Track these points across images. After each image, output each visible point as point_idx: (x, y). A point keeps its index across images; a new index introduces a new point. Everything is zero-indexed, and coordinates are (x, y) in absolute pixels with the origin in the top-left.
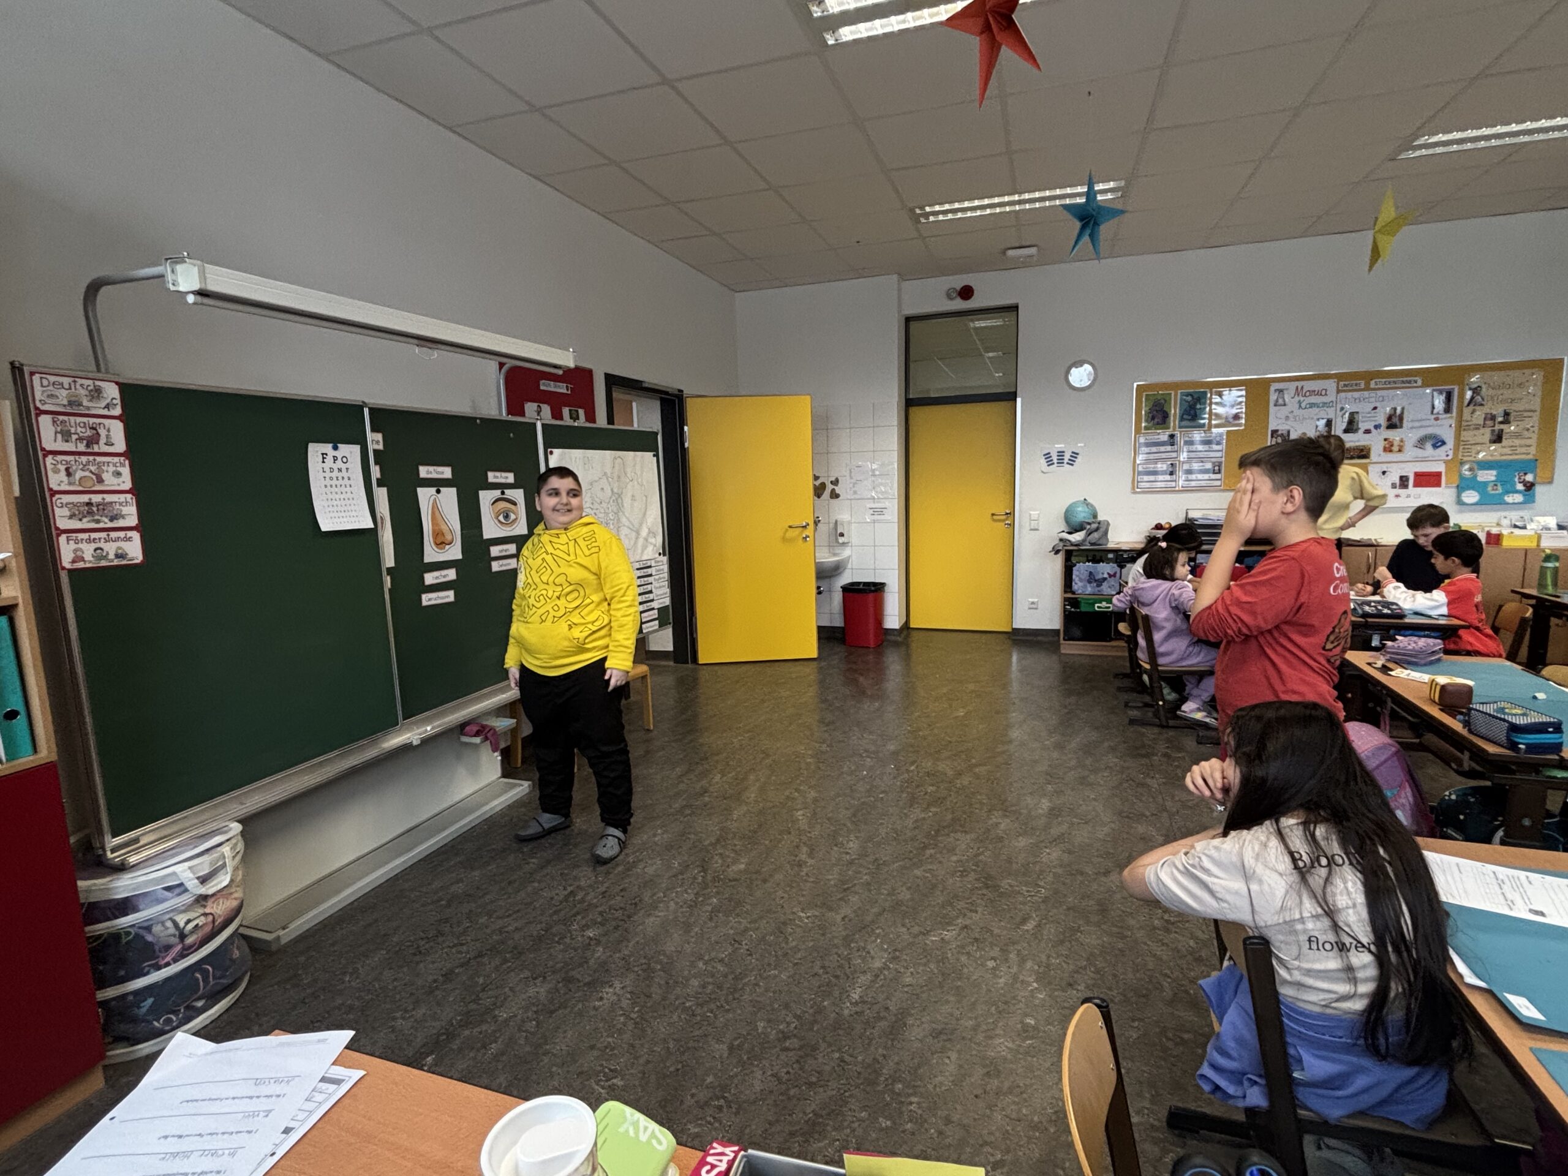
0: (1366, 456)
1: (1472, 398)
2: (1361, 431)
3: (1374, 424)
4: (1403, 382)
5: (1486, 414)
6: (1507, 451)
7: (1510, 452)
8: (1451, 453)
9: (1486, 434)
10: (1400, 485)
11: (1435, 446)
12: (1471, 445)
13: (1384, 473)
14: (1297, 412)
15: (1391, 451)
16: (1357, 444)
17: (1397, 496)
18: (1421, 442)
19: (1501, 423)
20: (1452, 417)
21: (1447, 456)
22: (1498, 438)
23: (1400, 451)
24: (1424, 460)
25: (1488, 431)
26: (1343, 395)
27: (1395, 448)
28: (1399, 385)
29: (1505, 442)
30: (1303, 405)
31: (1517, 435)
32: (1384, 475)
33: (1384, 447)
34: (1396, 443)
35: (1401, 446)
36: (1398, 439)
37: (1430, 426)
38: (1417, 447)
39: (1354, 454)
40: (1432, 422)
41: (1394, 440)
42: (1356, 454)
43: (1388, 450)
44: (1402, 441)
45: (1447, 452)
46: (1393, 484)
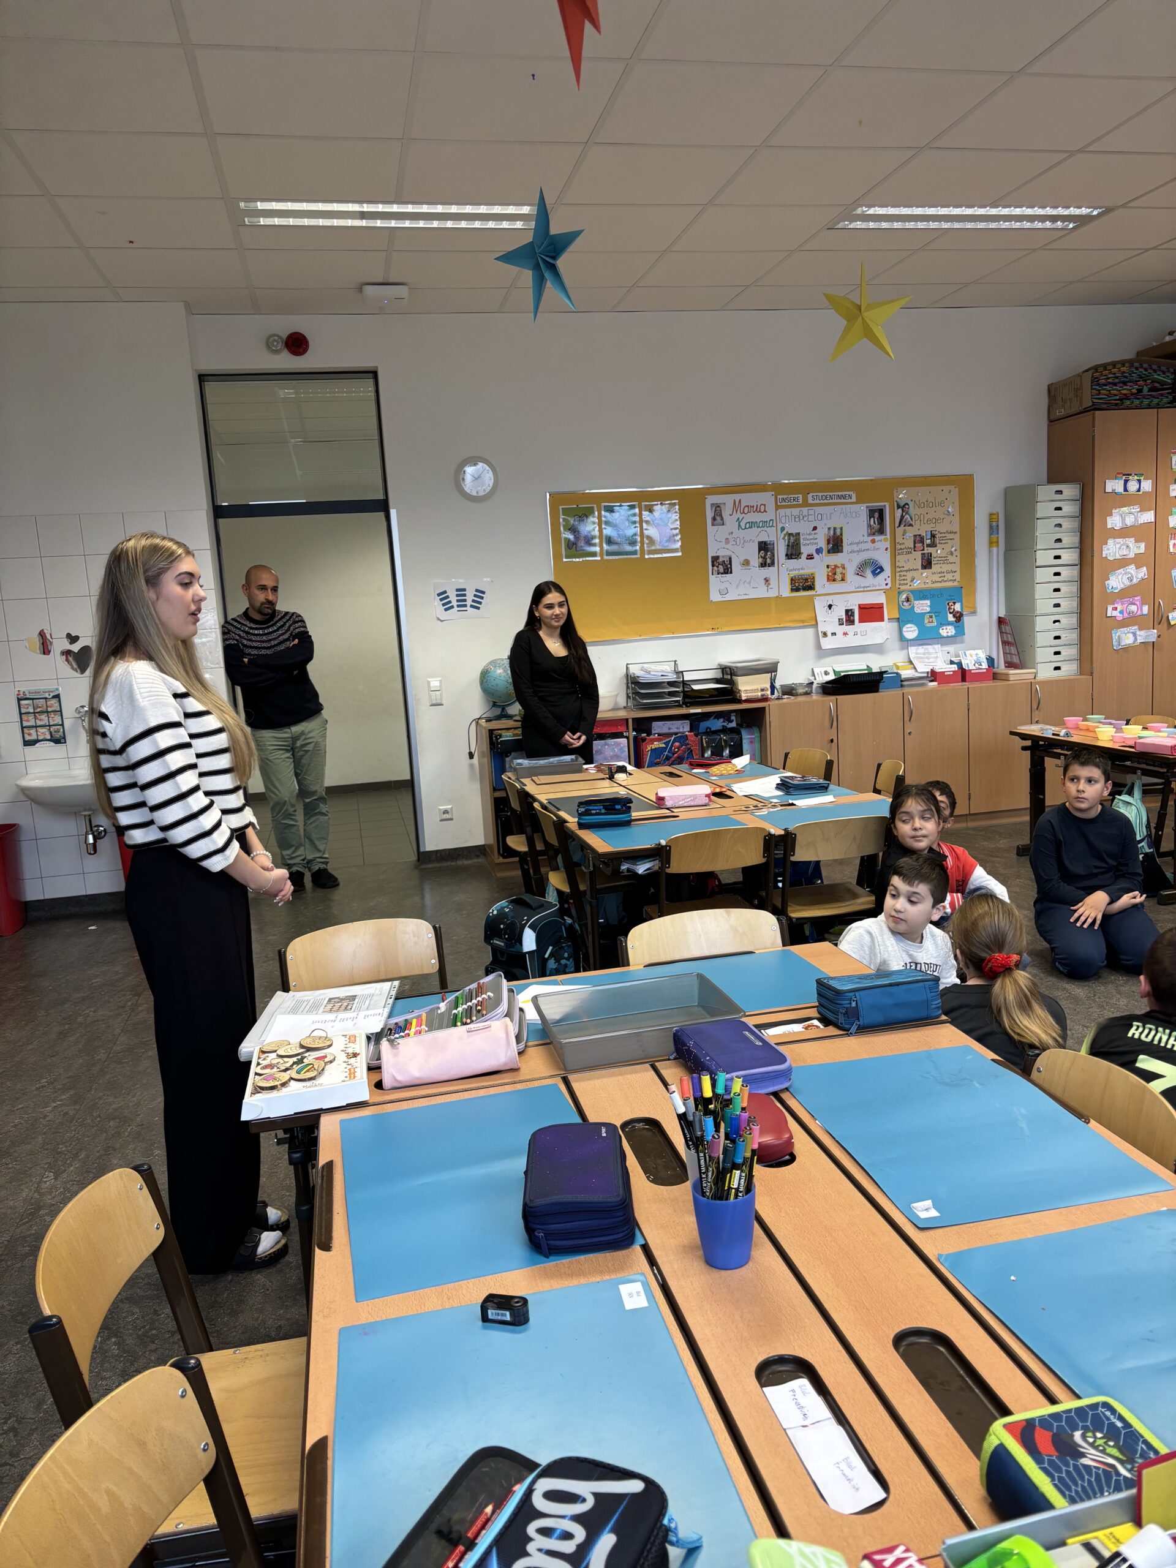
0: (811, 588)
1: (902, 517)
2: (804, 556)
3: (815, 547)
4: (839, 497)
5: (915, 536)
6: (936, 578)
7: (940, 580)
8: (889, 581)
9: (916, 559)
10: (846, 621)
11: (875, 573)
12: (907, 571)
13: (830, 606)
14: (738, 533)
15: (834, 580)
16: (802, 572)
17: (845, 634)
18: (860, 571)
19: (928, 546)
20: (886, 540)
21: (887, 584)
22: (927, 564)
23: (842, 579)
25: (918, 555)
26: (782, 511)
27: (838, 577)
28: (836, 501)
29: (935, 568)
30: (743, 525)
31: (944, 560)
32: (830, 609)
33: (828, 575)
34: (839, 571)
35: (843, 574)
36: (840, 565)
37: (867, 550)
38: (858, 574)
39: (799, 585)
40: (869, 545)
41: (836, 566)
42: (801, 584)
43: (832, 578)
44: (843, 567)
45: (885, 580)
46: (839, 619)
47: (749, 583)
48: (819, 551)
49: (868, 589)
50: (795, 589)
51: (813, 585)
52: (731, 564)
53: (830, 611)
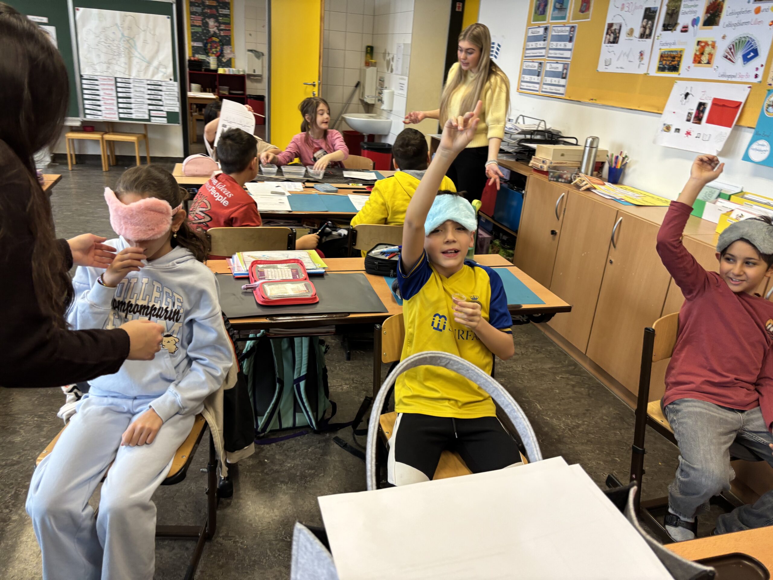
0: (675, 68)
2: (679, 28)
3: (692, 17)
8: (760, 73)
10: (695, 117)
11: (746, 59)
13: (687, 95)
15: (700, 62)
16: (673, 48)
17: (688, 133)
21: (756, 76)
23: (709, 63)
24: (728, 80)
27: (705, 59)
32: (686, 98)
33: (696, 55)
34: (708, 50)
35: (711, 55)
36: (710, 43)
37: (747, 23)
38: (726, 57)
39: (666, 64)
40: (752, 16)
41: (707, 44)
42: (668, 63)
43: (697, 60)
44: (713, 47)
45: (757, 69)
46: (689, 113)
47: (628, 56)
48: (695, 22)
49: (734, 79)
50: (661, 69)
51: (678, 65)
52: (619, 33)
53: (685, 100)
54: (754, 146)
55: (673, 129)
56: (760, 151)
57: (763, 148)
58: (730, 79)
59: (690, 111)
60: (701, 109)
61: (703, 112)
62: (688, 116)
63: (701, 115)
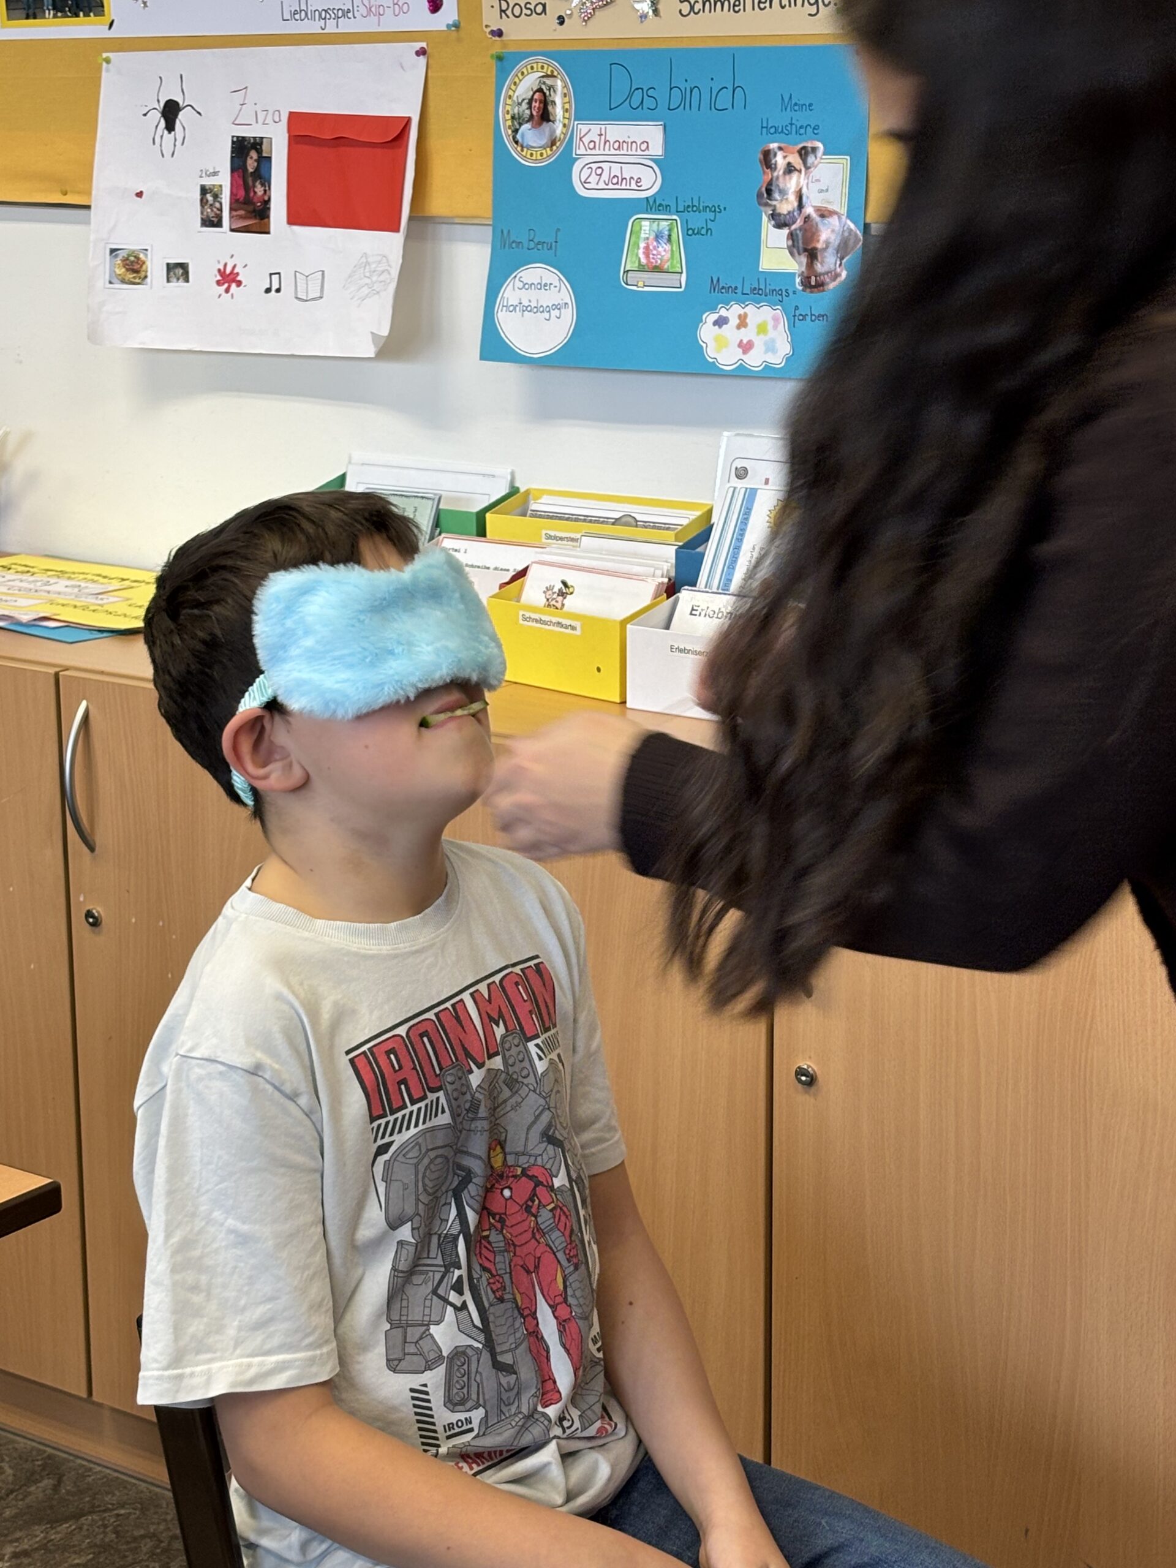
10: (237, 204)
17: (228, 278)
24: (324, 31)
46: (204, 190)
49: (346, 26)
53: (168, 137)
54: (510, 293)
55: (156, 269)
56: (538, 309)
57: (547, 298)
58: (331, 28)
59: (208, 182)
60: (251, 165)
61: (262, 175)
62: (203, 202)
63: (259, 190)
